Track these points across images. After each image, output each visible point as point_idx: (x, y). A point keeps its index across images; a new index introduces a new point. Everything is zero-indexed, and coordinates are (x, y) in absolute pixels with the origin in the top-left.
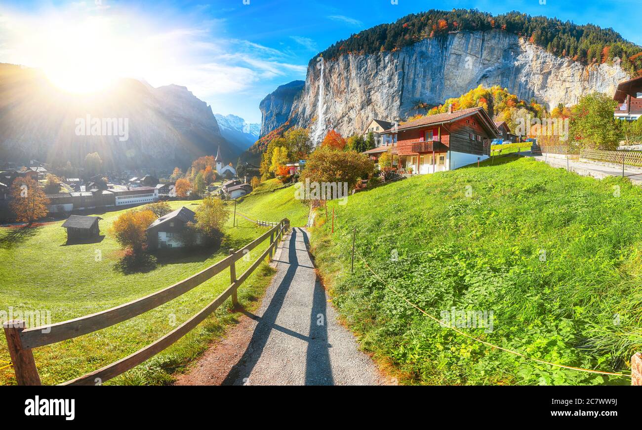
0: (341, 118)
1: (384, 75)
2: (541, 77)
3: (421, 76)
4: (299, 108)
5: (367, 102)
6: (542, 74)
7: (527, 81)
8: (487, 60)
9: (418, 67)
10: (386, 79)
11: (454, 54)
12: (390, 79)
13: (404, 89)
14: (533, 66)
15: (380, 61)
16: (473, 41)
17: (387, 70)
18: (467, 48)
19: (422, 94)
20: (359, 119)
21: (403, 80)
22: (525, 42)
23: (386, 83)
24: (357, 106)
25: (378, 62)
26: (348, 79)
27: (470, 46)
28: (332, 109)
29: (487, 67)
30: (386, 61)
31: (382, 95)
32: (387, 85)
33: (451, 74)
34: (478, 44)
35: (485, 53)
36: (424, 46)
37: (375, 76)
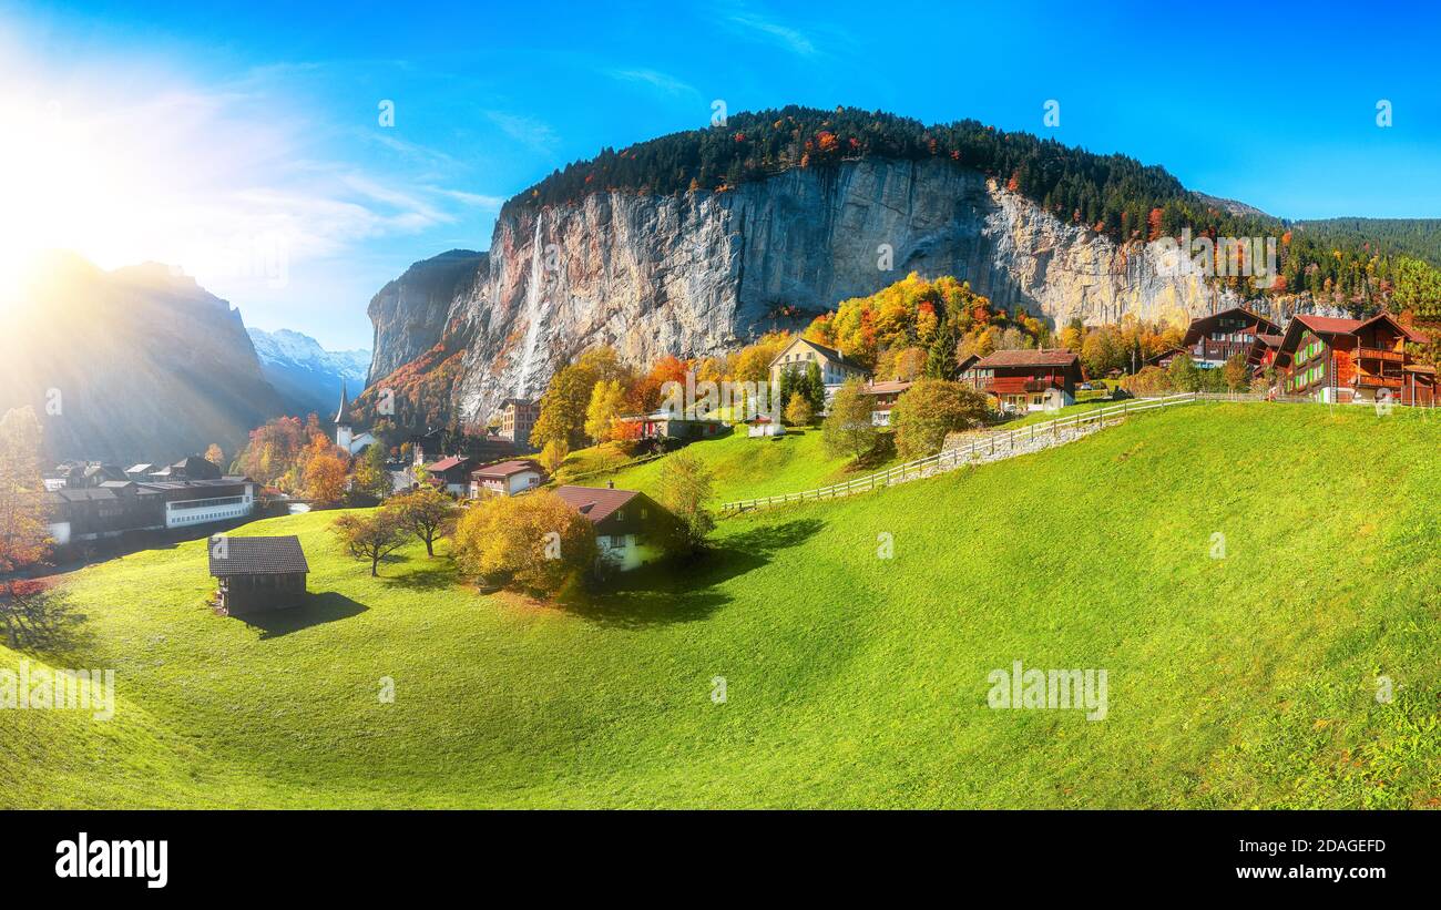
0: (587, 334)
1: (699, 242)
2: (1033, 261)
3: (783, 247)
4: (467, 311)
5: (656, 299)
6: (1035, 256)
7: (1005, 268)
8: (922, 220)
9: (776, 228)
10: (701, 249)
11: (853, 204)
12: (712, 252)
13: (746, 272)
14: (1017, 239)
15: (688, 210)
16: (892, 180)
17: (704, 230)
18: (880, 194)
19: (784, 286)
20: (636, 336)
21: (742, 253)
22: (1000, 189)
23: (701, 258)
24: (631, 307)
25: (682, 214)
26: (608, 248)
27: (886, 190)
28: (565, 313)
29: (924, 235)
30: (702, 212)
31: (691, 286)
32: (706, 263)
33: (848, 246)
34: (903, 187)
35: (917, 206)
36: (789, 186)
37: (675, 243)
